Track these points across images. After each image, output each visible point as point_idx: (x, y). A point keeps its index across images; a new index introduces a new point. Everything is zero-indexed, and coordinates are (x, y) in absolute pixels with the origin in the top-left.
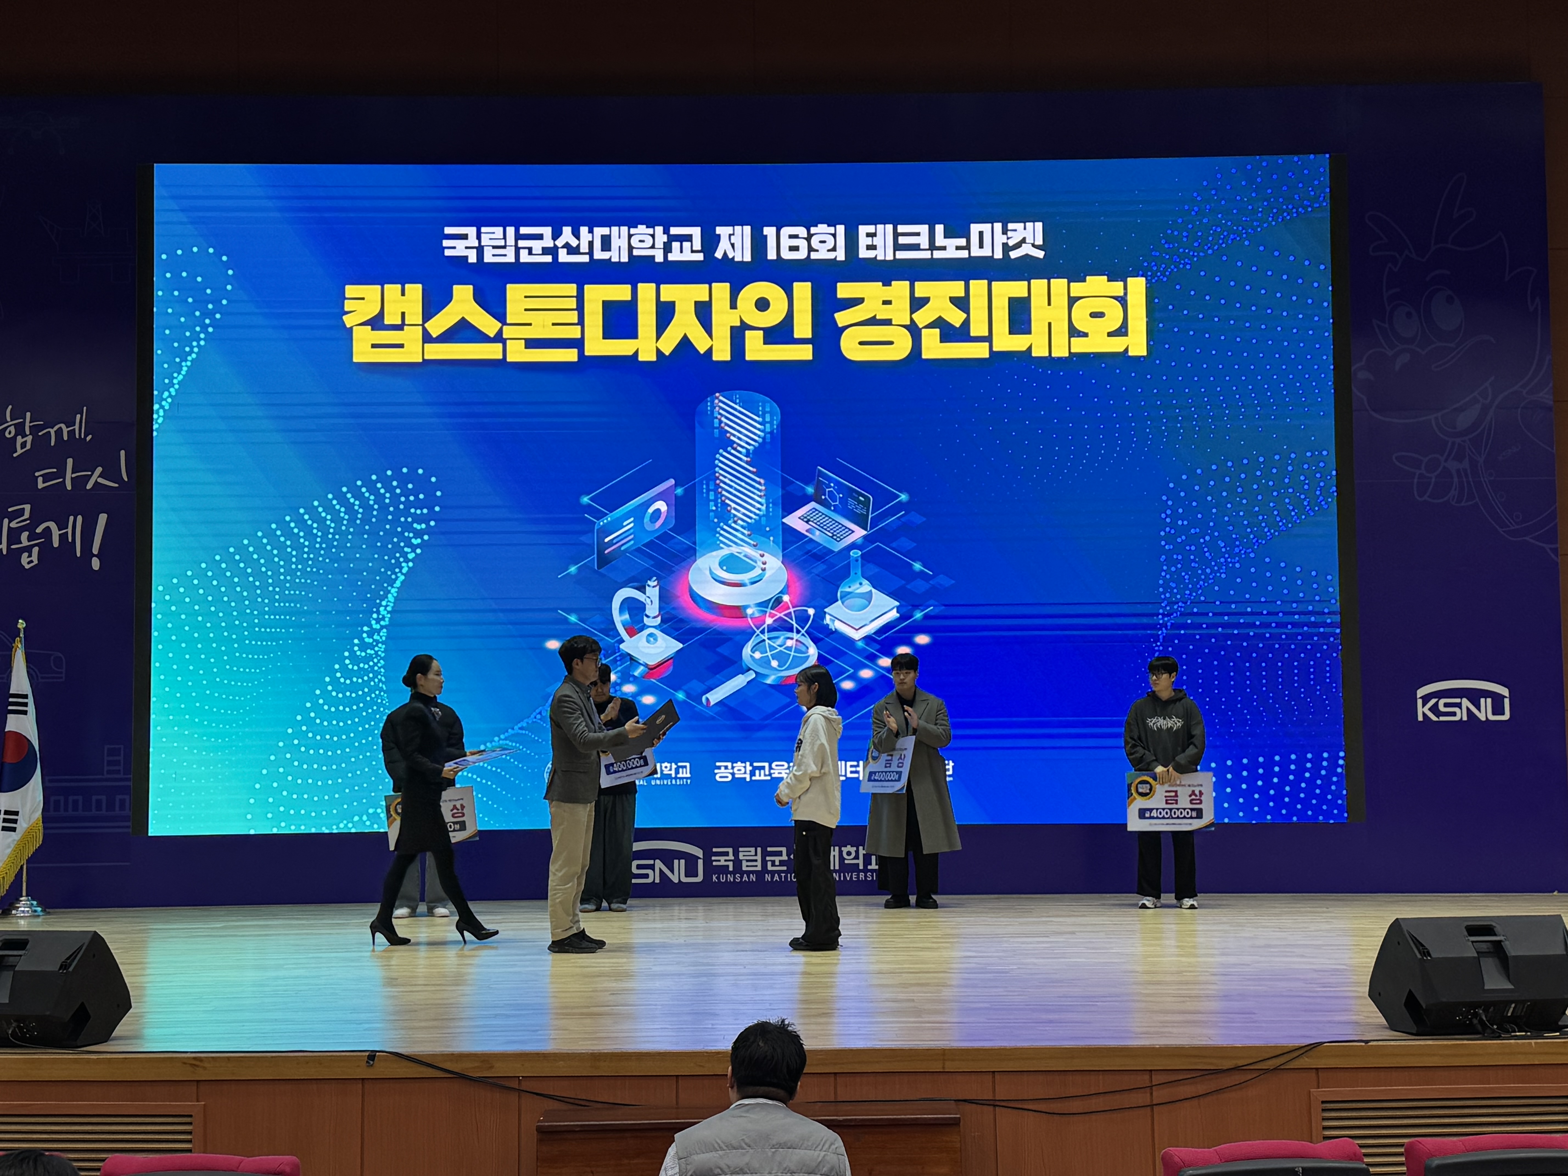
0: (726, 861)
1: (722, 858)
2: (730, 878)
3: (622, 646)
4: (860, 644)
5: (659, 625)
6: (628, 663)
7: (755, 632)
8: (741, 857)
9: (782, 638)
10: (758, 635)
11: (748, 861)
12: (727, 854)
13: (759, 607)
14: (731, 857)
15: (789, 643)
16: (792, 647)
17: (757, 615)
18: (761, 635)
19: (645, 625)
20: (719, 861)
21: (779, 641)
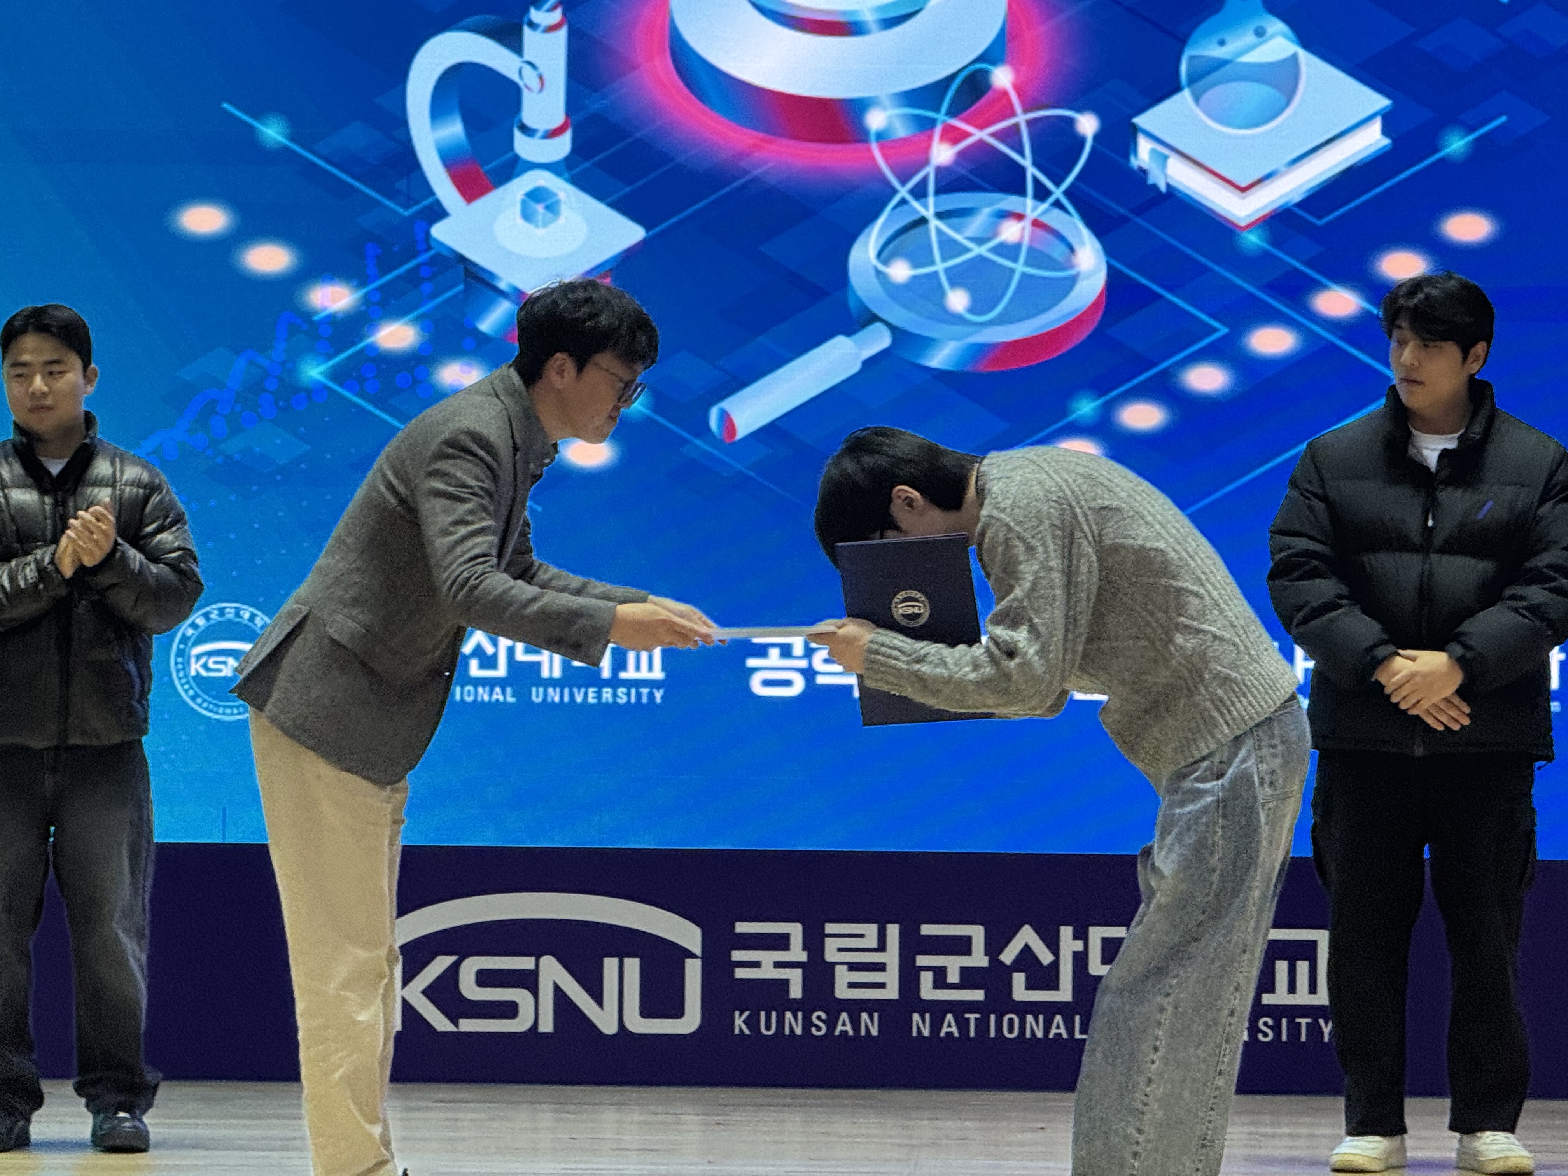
0: (778, 965)
1: (768, 957)
2: (794, 1023)
3: (439, 231)
4: (1253, 240)
5: (567, 159)
6: (461, 287)
7: (894, 191)
8: (831, 954)
9: (987, 211)
10: (903, 201)
11: (853, 967)
12: (781, 942)
13: (911, 105)
14: (797, 953)
15: (1011, 232)
16: (1017, 247)
17: (901, 131)
18: (915, 204)
19: (517, 158)
20: (756, 964)
21: (977, 224)
